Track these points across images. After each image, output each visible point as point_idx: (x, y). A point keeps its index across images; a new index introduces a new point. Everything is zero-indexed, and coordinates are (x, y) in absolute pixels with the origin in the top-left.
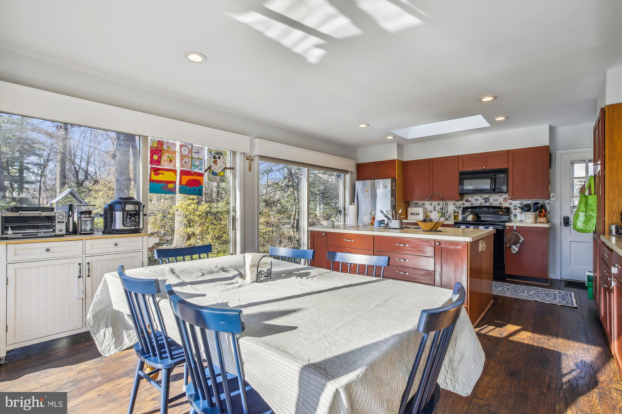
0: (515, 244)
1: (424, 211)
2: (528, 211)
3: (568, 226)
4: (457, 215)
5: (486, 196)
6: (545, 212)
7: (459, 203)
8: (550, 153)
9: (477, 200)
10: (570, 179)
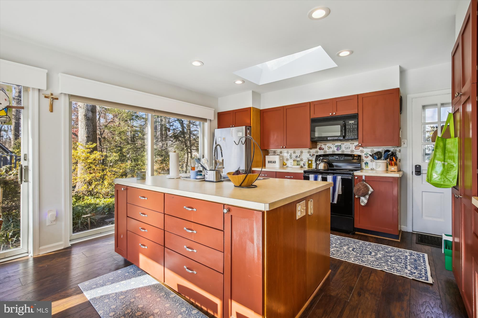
0: (364, 196)
1: (280, 160)
2: (379, 158)
3: (420, 175)
4: (311, 163)
5: (338, 143)
6: (396, 160)
7: (313, 151)
8: (401, 96)
9: (330, 148)
10: (422, 125)
